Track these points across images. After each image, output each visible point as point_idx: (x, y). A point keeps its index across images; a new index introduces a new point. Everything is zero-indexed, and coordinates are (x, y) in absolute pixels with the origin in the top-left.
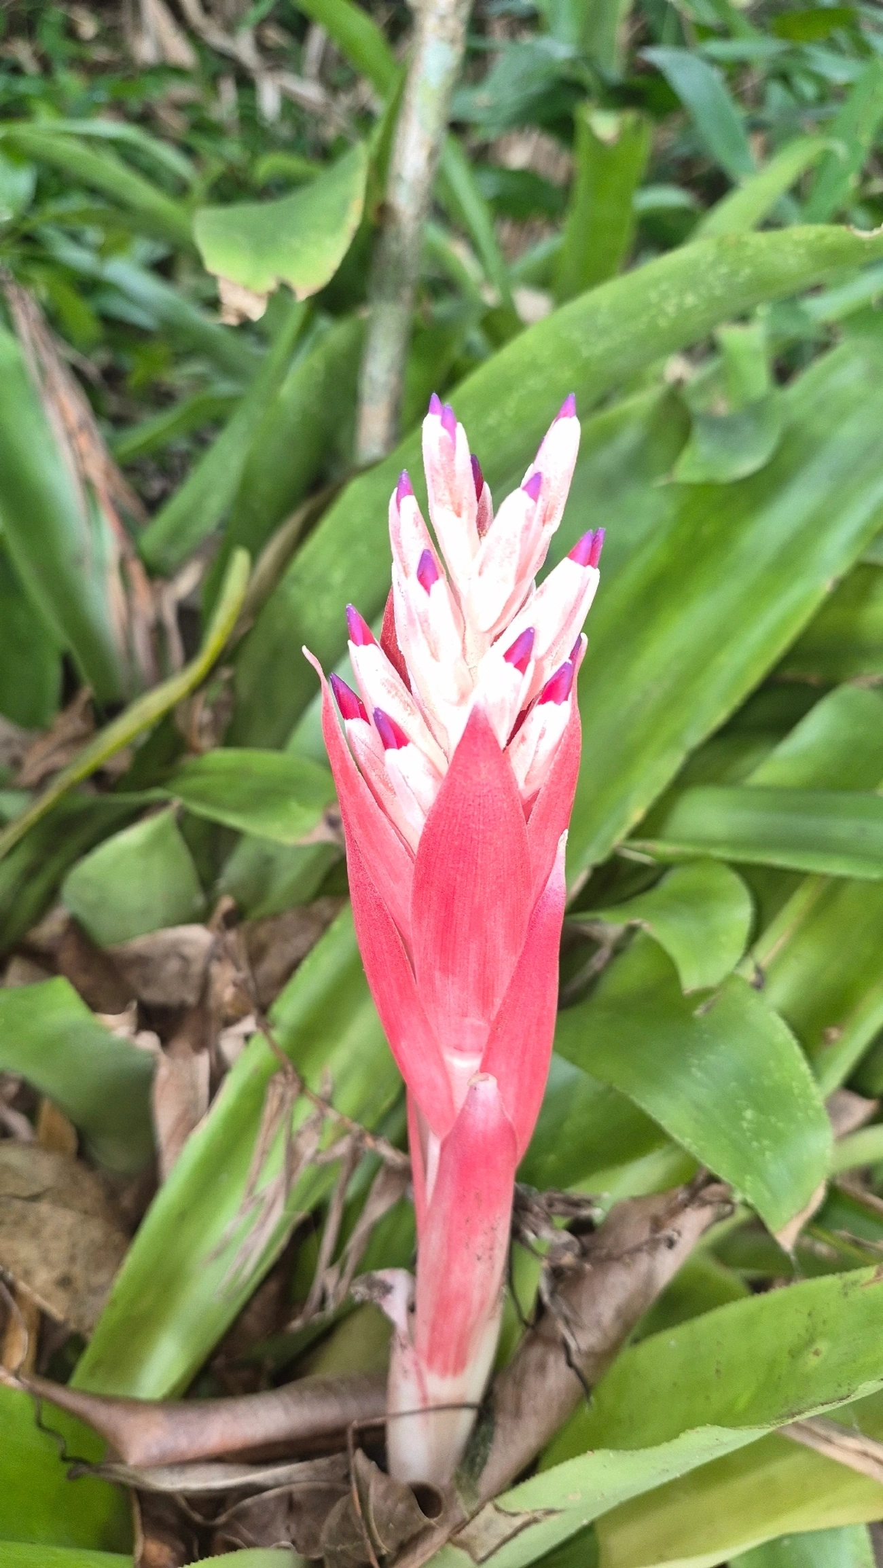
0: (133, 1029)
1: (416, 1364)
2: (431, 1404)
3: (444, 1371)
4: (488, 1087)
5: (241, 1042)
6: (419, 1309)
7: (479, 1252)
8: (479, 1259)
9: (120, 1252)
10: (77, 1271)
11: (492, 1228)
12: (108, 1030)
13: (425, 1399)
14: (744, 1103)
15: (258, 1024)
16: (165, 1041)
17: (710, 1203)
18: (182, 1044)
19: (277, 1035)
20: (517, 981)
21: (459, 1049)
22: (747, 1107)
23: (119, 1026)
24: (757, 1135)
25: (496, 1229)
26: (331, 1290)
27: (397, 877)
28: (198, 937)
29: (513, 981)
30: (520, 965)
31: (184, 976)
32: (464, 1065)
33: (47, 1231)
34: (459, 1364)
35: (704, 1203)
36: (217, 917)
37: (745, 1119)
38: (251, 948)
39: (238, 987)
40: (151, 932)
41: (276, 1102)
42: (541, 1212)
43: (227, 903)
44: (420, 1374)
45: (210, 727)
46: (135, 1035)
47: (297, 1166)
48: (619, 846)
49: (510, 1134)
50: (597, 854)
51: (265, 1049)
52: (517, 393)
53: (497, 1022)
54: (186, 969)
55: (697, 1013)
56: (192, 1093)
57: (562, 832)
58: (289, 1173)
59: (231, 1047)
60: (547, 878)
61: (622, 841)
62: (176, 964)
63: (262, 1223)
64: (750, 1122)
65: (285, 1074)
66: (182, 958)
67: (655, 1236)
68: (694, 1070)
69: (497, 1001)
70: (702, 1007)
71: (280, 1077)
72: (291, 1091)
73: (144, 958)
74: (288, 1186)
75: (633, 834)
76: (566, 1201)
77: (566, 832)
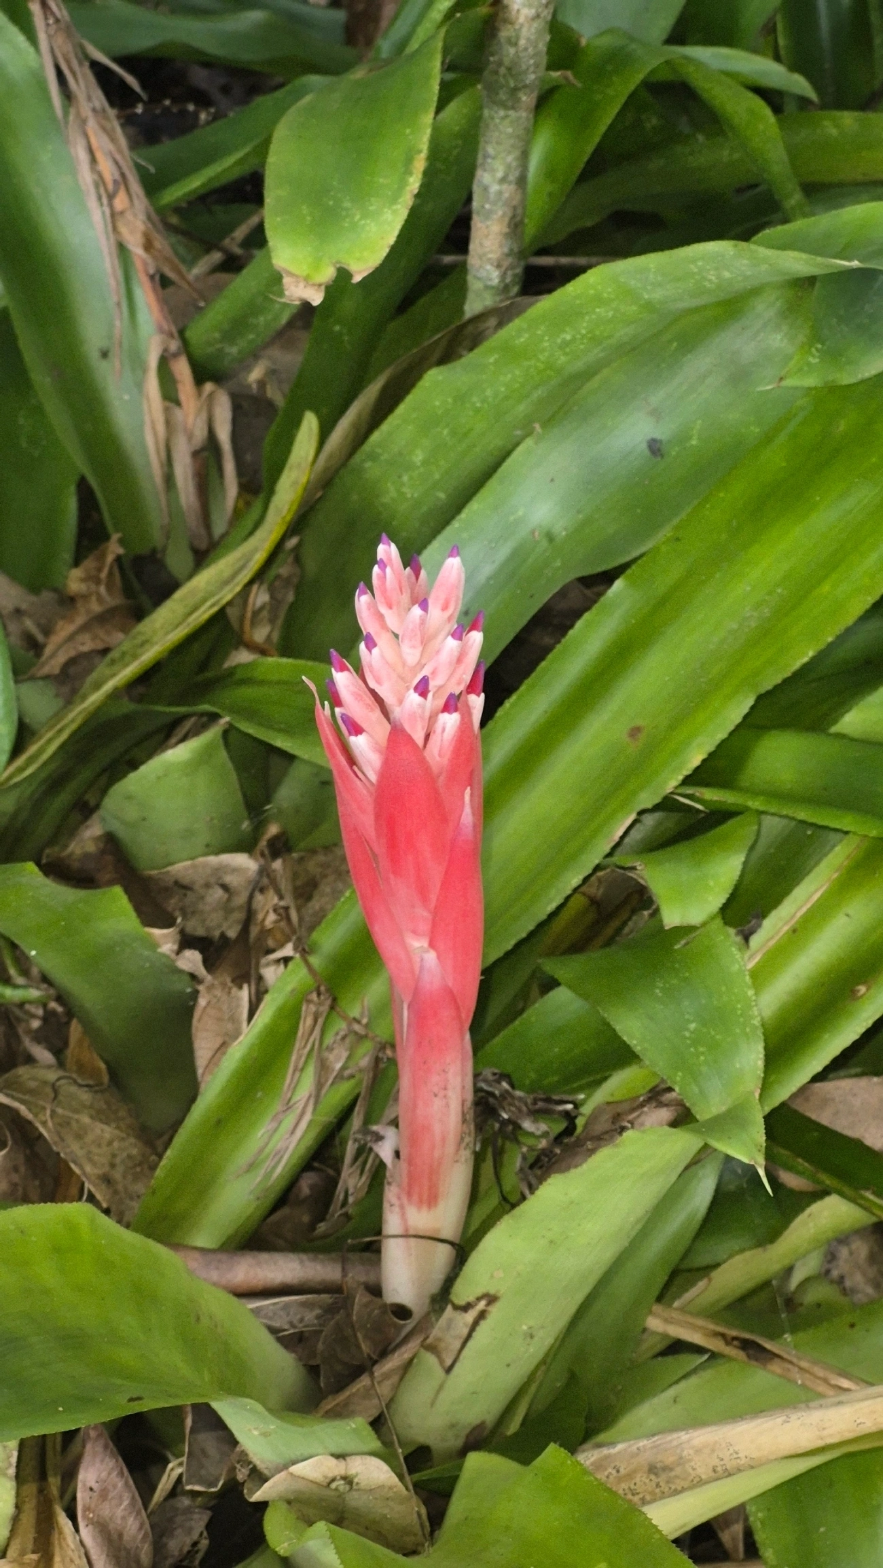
0: (176, 947)
1: (399, 1198)
2: (412, 1232)
3: (420, 1203)
4: (431, 957)
5: (282, 965)
6: (402, 1152)
7: (436, 1089)
8: (436, 1094)
10: (117, 1175)
11: (444, 1071)
12: (154, 945)
13: (407, 1228)
14: (692, 1018)
15: (295, 949)
16: (209, 964)
17: (666, 1105)
18: (225, 973)
19: (314, 960)
20: (445, 885)
21: (415, 932)
22: (693, 1021)
23: (165, 940)
24: (696, 1042)
25: (447, 1072)
26: (351, 1190)
28: (245, 863)
29: (442, 885)
30: (447, 874)
31: (227, 909)
32: (418, 944)
33: (90, 1138)
34: (431, 1200)
35: (661, 1105)
36: (263, 843)
37: (688, 1030)
38: (299, 883)
39: (279, 915)
40: (192, 859)
41: (309, 1021)
42: (524, 1109)
43: (273, 830)
44: (402, 1207)
45: (265, 613)
46: (178, 952)
47: (327, 1080)
48: (672, 793)
49: (451, 996)
50: (648, 799)
51: (304, 971)
52: (587, 318)
53: (436, 913)
54: (229, 900)
55: (676, 947)
56: (229, 1026)
57: (466, 789)
58: (319, 1085)
59: (270, 973)
60: (460, 817)
61: (676, 788)
62: (218, 894)
63: (293, 1132)
64: (692, 1033)
65: (319, 994)
66: (225, 887)
67: (614, 1128)
68: (657, 991)
69: (433, 897)
70: (683, 942)
71: (314, 996)
72: (325, 1008)
73: (182, 887)
74: (318, 1096)
75: (687, 781)
76: (548, 1100)
77: (469, 788)
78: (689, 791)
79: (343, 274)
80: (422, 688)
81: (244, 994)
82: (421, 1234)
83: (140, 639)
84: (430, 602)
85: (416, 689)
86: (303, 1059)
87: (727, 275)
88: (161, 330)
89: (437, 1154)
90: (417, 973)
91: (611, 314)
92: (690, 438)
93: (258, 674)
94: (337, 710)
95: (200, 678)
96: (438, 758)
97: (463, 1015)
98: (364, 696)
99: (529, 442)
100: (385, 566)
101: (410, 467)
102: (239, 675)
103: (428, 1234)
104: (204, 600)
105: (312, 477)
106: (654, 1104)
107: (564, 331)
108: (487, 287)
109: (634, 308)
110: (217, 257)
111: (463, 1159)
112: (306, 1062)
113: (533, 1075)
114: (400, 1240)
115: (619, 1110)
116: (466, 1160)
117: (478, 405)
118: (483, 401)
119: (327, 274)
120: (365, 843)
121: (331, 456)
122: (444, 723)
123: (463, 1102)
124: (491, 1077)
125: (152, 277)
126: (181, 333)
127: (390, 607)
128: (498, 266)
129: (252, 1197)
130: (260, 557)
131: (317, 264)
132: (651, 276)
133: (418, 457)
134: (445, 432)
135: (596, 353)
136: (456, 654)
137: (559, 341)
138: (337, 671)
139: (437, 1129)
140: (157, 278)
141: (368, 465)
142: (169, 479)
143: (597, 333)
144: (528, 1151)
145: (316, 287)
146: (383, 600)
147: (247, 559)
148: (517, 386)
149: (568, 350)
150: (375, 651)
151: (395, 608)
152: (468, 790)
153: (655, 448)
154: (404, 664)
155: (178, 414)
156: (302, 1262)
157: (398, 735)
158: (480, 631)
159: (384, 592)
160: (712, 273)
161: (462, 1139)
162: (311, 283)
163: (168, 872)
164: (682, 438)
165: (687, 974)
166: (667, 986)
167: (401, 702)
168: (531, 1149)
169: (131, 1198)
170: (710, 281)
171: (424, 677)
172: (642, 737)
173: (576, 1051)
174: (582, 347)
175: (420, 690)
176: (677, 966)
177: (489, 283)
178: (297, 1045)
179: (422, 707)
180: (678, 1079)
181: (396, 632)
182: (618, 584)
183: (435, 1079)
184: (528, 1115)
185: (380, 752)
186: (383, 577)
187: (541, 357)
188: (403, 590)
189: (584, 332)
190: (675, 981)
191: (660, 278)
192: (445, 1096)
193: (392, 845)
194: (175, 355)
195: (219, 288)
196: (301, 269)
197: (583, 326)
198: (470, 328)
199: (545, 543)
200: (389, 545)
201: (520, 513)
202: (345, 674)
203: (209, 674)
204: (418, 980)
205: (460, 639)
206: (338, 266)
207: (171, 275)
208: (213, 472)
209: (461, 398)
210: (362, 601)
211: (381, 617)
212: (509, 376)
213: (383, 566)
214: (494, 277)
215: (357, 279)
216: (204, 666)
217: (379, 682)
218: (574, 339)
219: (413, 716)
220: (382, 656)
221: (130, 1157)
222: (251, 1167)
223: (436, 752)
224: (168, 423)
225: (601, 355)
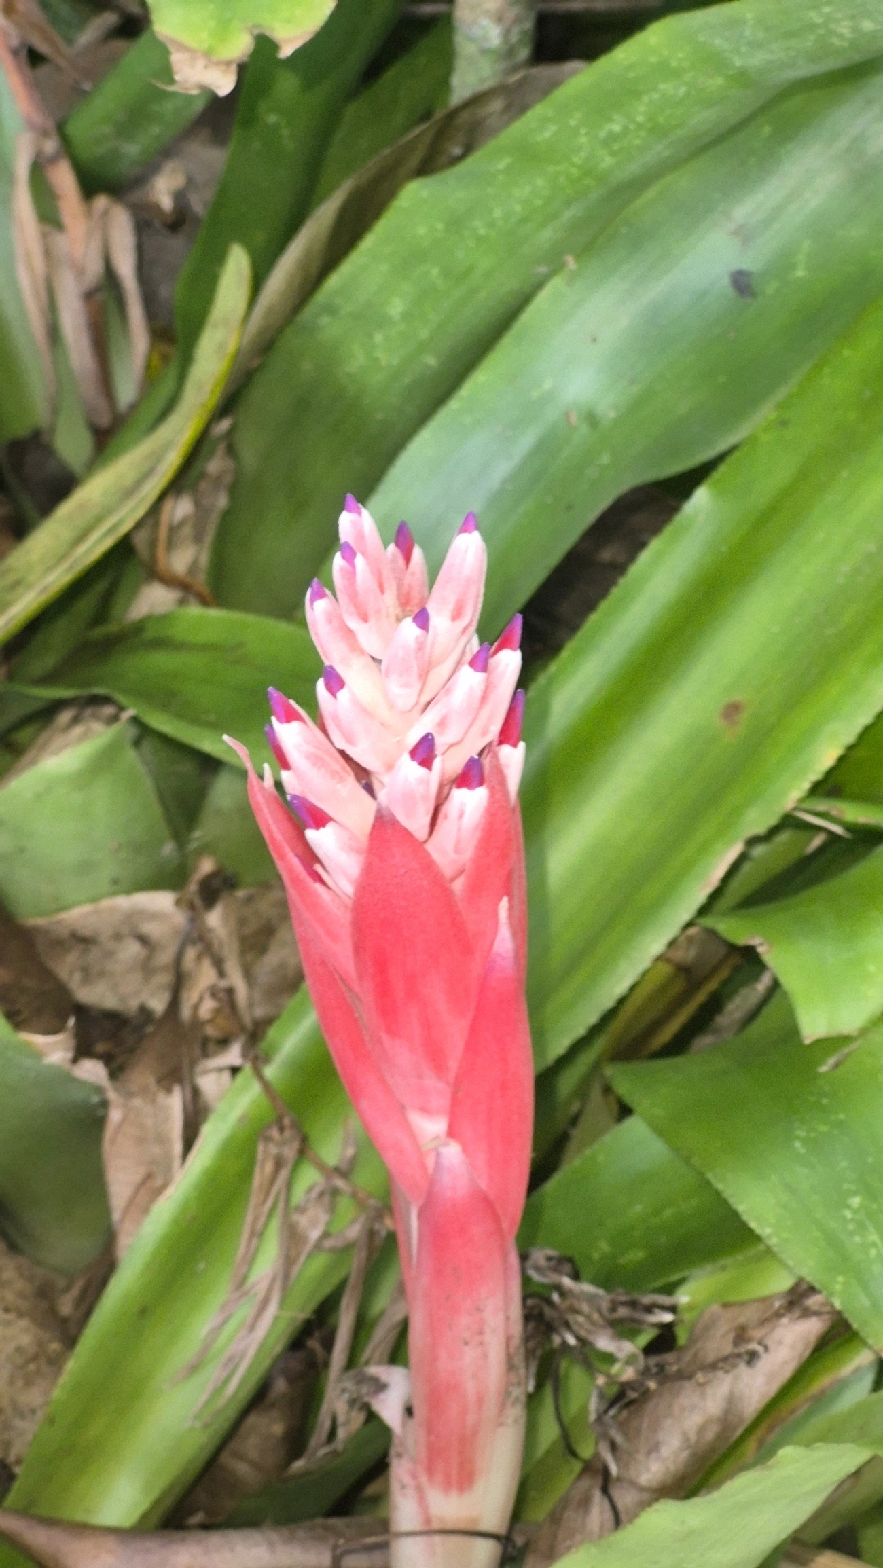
0: (70, 1055)
1: (414, 1476)
2: (436, 1525)
3: (447, 1486)
4: (453, 1152)
5: (226, 1075)
6: (416, 1411)
7: (466, 1335)
8: (466, 1343)
9: (56, 1363)
11: (477, 1308)
12: (38, 1054)
13: (428, 1520)
14: (853, 1187)
15: (245, 1055)
16: (115, 1074)
17: (816, 1314)
18: (142, 1075)
19: (270, 1072)
20: (471, 1046)
21: (425, 1110)
22: (855, 1194)
23: (53, 1049)
24: (862, 1227)
25: (483, 1310)
26: (341, 1418)
27: (334, 938)
29: (466, 1046)
30: (473, 1030)
31: (146, 968)
32: (431, 1127)
34: (464, 1480)
35: (807, 1313)
36: (193, 883)
37: (849, 1207)
38: (248, 930)
39: (219, 1000)
40: (94, 900)
41: (269, 1167)
42: (596, 1316)
43: (207, 866)
44: (420, 1490)
45: (187, 531)
46: (75, 1061)
47: (298, 1254)
48: (795, 809)
49: (485, 1203)
50: (758, 820)
51: (256, 1089)
52: (645, 99)
53: (457, 1085)
54: (149, 958)
55: (823, 1069)
56: (156, 1150)
57: (500, 899)
58: (288, 1261)
59: (210, 1082)
60: (492, 944)
61: (802, 800)
62: (133, 949)
63: (252, 1328)
64: (855, 1212)
65: (282, 1129)
66: (143, 940)
67: (736, 1351)
68: (798, 1144)
69: (453, 1065)
70: (832, 1061)
71: (275, 1133)
72: (290, 1152)
73: (83, 941)
74: (286, 1276)
75: (817, 789)
76: (633, 1304)
77: (505, 899)
78: (822, 805)
79: (265, 45)
80: (424, 752)
81: (175, 1103)
82: (450, 1526)
83: (11, 578)
84: (431, 608)
85: (413, 753)
86: (262, 1219)
87: (868, 25)
88: (31, 126)
89: (471, 1419)
90: (430, 1171)
91: (682, 91)
92: (792, 267)
93: (178, 631)
94: (285, 776)
95: (99, 632)
96: (453, 855)
97: (505, 1225)
98: (327, 758)
99: (556, 284)
100: (353, 554)
101: (383, 321)
102: (150, 633)
103: (462, 1526)
104: (98, 520)
105: (245, 341)
106: (797, 1313)
107: (610, 120)
108: (485, 52)
109: (719, 81)
110: (109, 19)
111: (510, 1421)
112: (266, 1225)
113: (604, 1246)
114: (421, 1541)
115: (742, 1320)
116: (516, 1421)
117: (482, 232)
118: (491, 225)
119: (240, 46)
120: (340, 983)
121: (269, 311)
122: (463, 804)
123: (508, 1340)
124: (542, 1262)
125: (15, 53)
126: (61, 128)
127: (365, 619)
128: (499, 19)
129: (198, 1424)
130: (173, 460)
131: (223, 29)
132: (748, 33)
133: (396, 308)
134: (435, 271)
135: (661, 150)
136: (479, 693)
137: (602, 134)
138: (279, 719)
139: (470, 1388)
140: (24, 53)
141: (325, 320)
142: (54, 333)
143: (661, 119)
144: (606, 1384)
145: (223, 68)
146: (352, 609)
147: (156, 458)
148: (539, 203)
149: (616, 147)
150: (342, 694)
151: (372, 621)
152: (504, 903)
153: (742, 283)
154: (392, 706)
155: (61, 242)
156: (271, 1545)
157: (384, 825)
158: (514, 650)
159: (353, 596)
160: (845, 23)
161: (507, 1394)
162: (214, 61)
163: (59, 922)
164: (782, 264)
165: (842, 1116)
166: (813, 1135)
167: (390, 767)
168: (611, 1380)
169: (22, 1416)
170: (840, 36)
171: (428, 735)
172: (744, 717)
173: (668, 1212)
174: (637, 142)
175: (421, 754)
176: (825, 1101)
177: (487, 45)
178: (253, 1200)
179: (427, 783)
180: (838, 1287)
181: (376, 656)
182: (702, 496)
183: (464, 1320)
184: (603, 1327)
185: (358, 851)
186: (351, 574)
187: (576, 159)
188: (386, 585)
189: (640, 119)
190: (824, 1128)
191: (761, 35)
192: (481, 1343)
193: (383, 990)
194: (53, 160)
195: (113, 60)
196: (198, 38)
197: (640, 111)
198: (464, 117)
199: (584, 429)
200: (359, 513)
201: (547, 385)
202: (295, 725)
203: (111, 628)
204: (432, 1182)
205: (484, 668)
206: (256, 32)
207: (43, 47)
208: (114, 319)
209: (456, 223)
210: (317, 610)
211: (349, 634)
212: (528, 189)
213: (349, 554)
214: (494, 35)
215: (286, 51)
216: (101, 615)
217: (350, 740)
218: (626, 130)
219: (409, 799)
220: (355, 701)
221: (19, 1349)
222: (193, 1369)
223: (449, 846)
224: (48, 253)
225: (667, 153)
